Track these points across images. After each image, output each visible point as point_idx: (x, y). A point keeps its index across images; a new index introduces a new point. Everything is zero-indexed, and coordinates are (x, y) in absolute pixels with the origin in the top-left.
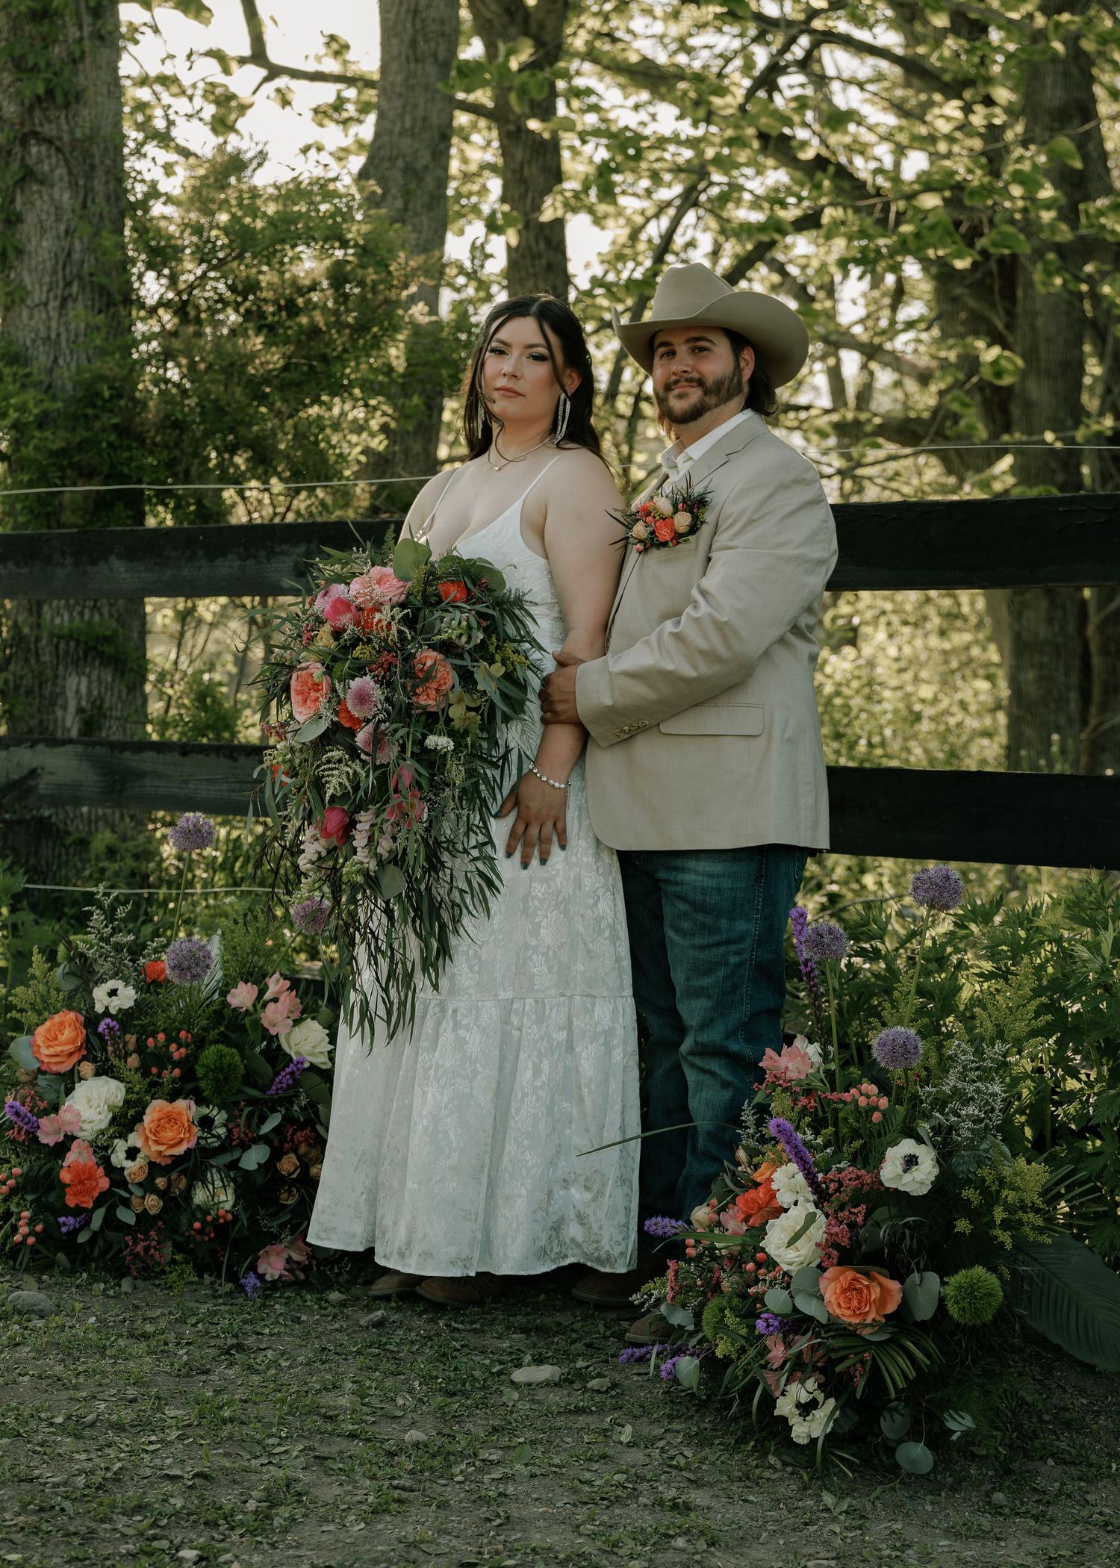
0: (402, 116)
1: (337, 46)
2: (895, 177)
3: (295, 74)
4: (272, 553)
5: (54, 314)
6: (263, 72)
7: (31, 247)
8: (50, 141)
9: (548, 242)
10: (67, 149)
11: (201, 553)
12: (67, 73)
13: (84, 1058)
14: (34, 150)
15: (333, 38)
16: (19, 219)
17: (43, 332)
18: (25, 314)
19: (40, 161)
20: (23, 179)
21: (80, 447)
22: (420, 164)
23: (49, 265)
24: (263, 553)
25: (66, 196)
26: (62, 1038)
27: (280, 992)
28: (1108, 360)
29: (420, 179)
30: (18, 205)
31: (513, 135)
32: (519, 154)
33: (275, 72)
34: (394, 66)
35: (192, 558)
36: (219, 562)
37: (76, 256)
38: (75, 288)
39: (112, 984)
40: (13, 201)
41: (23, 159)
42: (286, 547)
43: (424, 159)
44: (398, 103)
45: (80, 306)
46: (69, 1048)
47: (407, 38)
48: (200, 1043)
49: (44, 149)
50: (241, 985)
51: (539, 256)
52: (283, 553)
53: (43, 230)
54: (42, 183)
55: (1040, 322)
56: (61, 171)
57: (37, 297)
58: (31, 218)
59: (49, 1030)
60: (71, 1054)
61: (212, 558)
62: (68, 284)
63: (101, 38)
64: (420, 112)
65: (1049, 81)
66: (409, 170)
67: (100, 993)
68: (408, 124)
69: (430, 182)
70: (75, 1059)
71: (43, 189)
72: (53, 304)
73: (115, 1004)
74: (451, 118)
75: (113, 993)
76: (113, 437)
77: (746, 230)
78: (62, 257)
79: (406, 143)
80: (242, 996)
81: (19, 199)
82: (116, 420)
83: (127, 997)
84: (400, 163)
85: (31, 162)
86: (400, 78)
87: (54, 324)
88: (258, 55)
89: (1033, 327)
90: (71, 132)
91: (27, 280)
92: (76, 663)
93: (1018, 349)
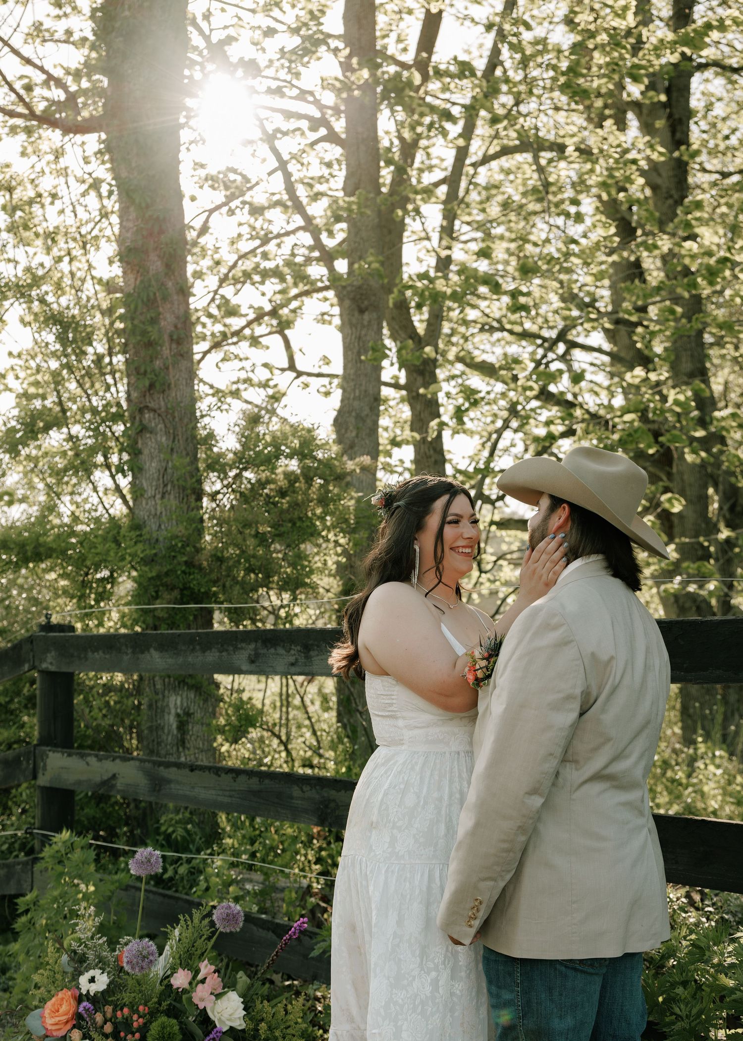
0: (354, 390)
1: (326, 361)
2: (610, 408)
3: (309, 375)
4: (236, 649)
5: (159, 502)
6: (294, 375)
7: (147, 466)
8: (155, 411)
9: (435, 450)
10: (164, 415)
11: (198, 647)
12: (162, 374)
13: (74, 1027)
14: (147, 416)
15: (325, 357)
16: (140, 452)
17: (153, 512)
18: (144, 502)
19: (150, 421)
20: (141, 431)
21: (167, 574)
22: (363, 414)
23: (156, 475)
24: (231, 648)
25: (164, 439)
26: (61, 1011)
27: (208, 974)
28: (721, 493)
29: (364, 421)
30: (140, 445)
31: (413, 399)
32: (418, 407)
33: (300, 374)
34: (350, 365)
35: (193, 650)
36: (207, 654)
37: (169, 471)
38: (169, 487)
39: (91, 973)
40: (137, 443)
41: (141, 421)
42: (244, 645)
43: (366, 410)
44: (352, 384)
45: (172, 497)
46: (64, 1018)
47: (355, 351)
48: (153, 1015)
49: (152, 415)
50: (180, 971)
51: (431, 457)
52: (242, 648)
53: (152, 458)
54: (151, 433)
55: (686, 477)
56: (161, 426)
57: (150, 492)
58: (146, 452)
59: (54, 1005)
60: (67, 1022)
61: (204, 651)
62: (165, 485)
63: (182, 355)
64: (363, 388)
65: (684, 360)
66: (358, 417)
67: (83, 980)
68: (357, 394)
69: (369, 422)
70: (69, 1026)
71: (152, 436)
72: (158, 496)
73: (94, 988)
74: (379, 391)
75: (92, 980)
76: (184, 568)
77: (536, 439)
78: (162, 471)
79: (356, 404)
80: (181, 979)
81: (140, 442)
82: (185, 559)
83: (102, 981)
84: (354, 414)
85: (145, 422)
86: (352, 371)
87: (159, 508)
88: (292, 367)
89: (682, 480)
90: (166, 405)
91: (145, 485)
92: (174, 689)
93: (675, 490)
